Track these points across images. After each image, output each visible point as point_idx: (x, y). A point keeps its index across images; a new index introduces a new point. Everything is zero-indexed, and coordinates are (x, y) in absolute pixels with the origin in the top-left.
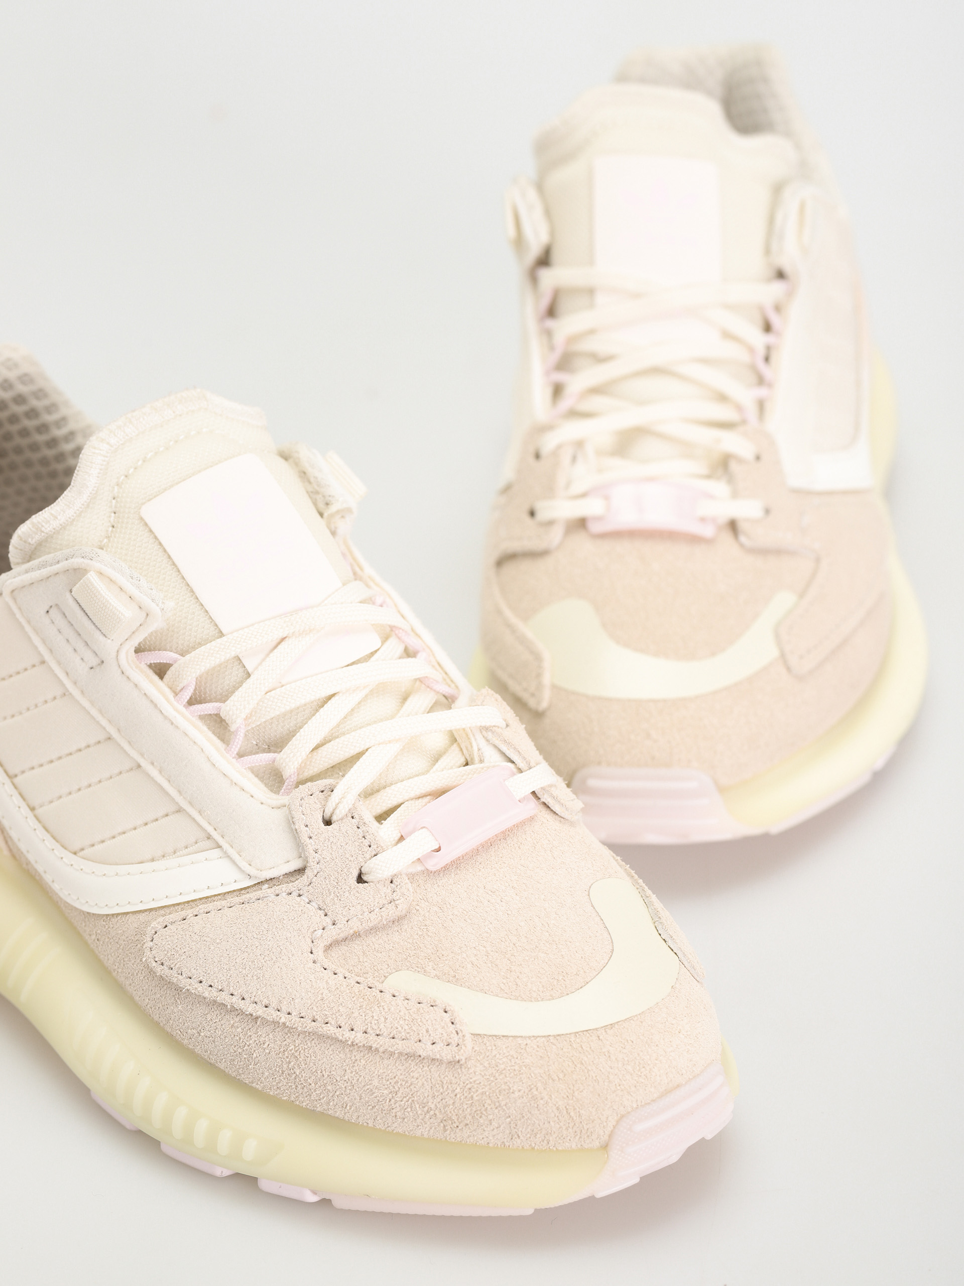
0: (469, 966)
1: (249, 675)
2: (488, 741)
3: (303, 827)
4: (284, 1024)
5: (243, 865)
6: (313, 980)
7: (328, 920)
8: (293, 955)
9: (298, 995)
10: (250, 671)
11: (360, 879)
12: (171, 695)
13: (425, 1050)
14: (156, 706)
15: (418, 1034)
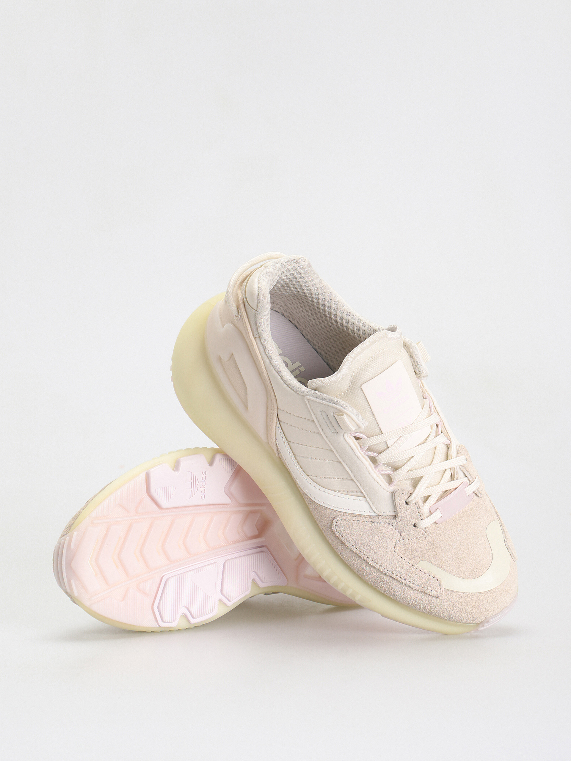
0: (447, 562)
1: (388, 447)
2: (461, 469)
3: (398, 504)
4: (382, 571)
5: (374, 508)
6: (394, 559)
7: (402, 538)
8: (388, 548)
9: (388, 563)
10: (389, 446)
11: (415, 526)
12: (359, 448)
13: (429, 591)
14: (354, 451)
15: (428, 587)
